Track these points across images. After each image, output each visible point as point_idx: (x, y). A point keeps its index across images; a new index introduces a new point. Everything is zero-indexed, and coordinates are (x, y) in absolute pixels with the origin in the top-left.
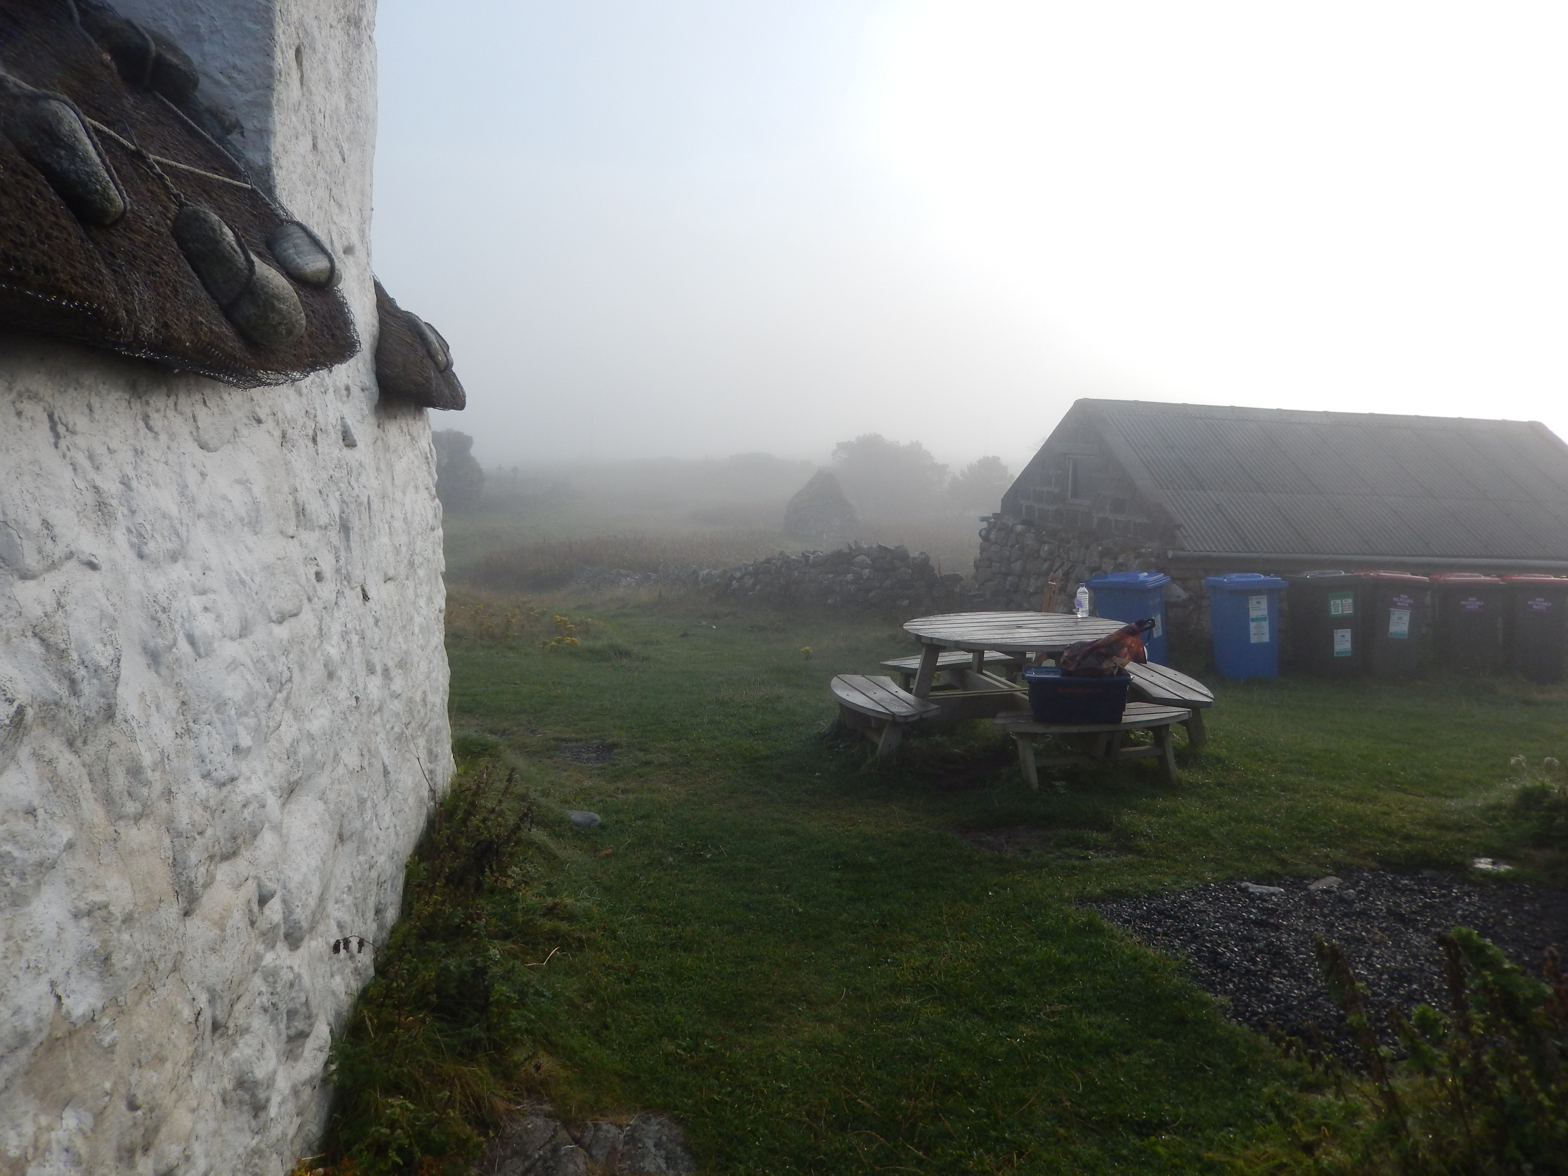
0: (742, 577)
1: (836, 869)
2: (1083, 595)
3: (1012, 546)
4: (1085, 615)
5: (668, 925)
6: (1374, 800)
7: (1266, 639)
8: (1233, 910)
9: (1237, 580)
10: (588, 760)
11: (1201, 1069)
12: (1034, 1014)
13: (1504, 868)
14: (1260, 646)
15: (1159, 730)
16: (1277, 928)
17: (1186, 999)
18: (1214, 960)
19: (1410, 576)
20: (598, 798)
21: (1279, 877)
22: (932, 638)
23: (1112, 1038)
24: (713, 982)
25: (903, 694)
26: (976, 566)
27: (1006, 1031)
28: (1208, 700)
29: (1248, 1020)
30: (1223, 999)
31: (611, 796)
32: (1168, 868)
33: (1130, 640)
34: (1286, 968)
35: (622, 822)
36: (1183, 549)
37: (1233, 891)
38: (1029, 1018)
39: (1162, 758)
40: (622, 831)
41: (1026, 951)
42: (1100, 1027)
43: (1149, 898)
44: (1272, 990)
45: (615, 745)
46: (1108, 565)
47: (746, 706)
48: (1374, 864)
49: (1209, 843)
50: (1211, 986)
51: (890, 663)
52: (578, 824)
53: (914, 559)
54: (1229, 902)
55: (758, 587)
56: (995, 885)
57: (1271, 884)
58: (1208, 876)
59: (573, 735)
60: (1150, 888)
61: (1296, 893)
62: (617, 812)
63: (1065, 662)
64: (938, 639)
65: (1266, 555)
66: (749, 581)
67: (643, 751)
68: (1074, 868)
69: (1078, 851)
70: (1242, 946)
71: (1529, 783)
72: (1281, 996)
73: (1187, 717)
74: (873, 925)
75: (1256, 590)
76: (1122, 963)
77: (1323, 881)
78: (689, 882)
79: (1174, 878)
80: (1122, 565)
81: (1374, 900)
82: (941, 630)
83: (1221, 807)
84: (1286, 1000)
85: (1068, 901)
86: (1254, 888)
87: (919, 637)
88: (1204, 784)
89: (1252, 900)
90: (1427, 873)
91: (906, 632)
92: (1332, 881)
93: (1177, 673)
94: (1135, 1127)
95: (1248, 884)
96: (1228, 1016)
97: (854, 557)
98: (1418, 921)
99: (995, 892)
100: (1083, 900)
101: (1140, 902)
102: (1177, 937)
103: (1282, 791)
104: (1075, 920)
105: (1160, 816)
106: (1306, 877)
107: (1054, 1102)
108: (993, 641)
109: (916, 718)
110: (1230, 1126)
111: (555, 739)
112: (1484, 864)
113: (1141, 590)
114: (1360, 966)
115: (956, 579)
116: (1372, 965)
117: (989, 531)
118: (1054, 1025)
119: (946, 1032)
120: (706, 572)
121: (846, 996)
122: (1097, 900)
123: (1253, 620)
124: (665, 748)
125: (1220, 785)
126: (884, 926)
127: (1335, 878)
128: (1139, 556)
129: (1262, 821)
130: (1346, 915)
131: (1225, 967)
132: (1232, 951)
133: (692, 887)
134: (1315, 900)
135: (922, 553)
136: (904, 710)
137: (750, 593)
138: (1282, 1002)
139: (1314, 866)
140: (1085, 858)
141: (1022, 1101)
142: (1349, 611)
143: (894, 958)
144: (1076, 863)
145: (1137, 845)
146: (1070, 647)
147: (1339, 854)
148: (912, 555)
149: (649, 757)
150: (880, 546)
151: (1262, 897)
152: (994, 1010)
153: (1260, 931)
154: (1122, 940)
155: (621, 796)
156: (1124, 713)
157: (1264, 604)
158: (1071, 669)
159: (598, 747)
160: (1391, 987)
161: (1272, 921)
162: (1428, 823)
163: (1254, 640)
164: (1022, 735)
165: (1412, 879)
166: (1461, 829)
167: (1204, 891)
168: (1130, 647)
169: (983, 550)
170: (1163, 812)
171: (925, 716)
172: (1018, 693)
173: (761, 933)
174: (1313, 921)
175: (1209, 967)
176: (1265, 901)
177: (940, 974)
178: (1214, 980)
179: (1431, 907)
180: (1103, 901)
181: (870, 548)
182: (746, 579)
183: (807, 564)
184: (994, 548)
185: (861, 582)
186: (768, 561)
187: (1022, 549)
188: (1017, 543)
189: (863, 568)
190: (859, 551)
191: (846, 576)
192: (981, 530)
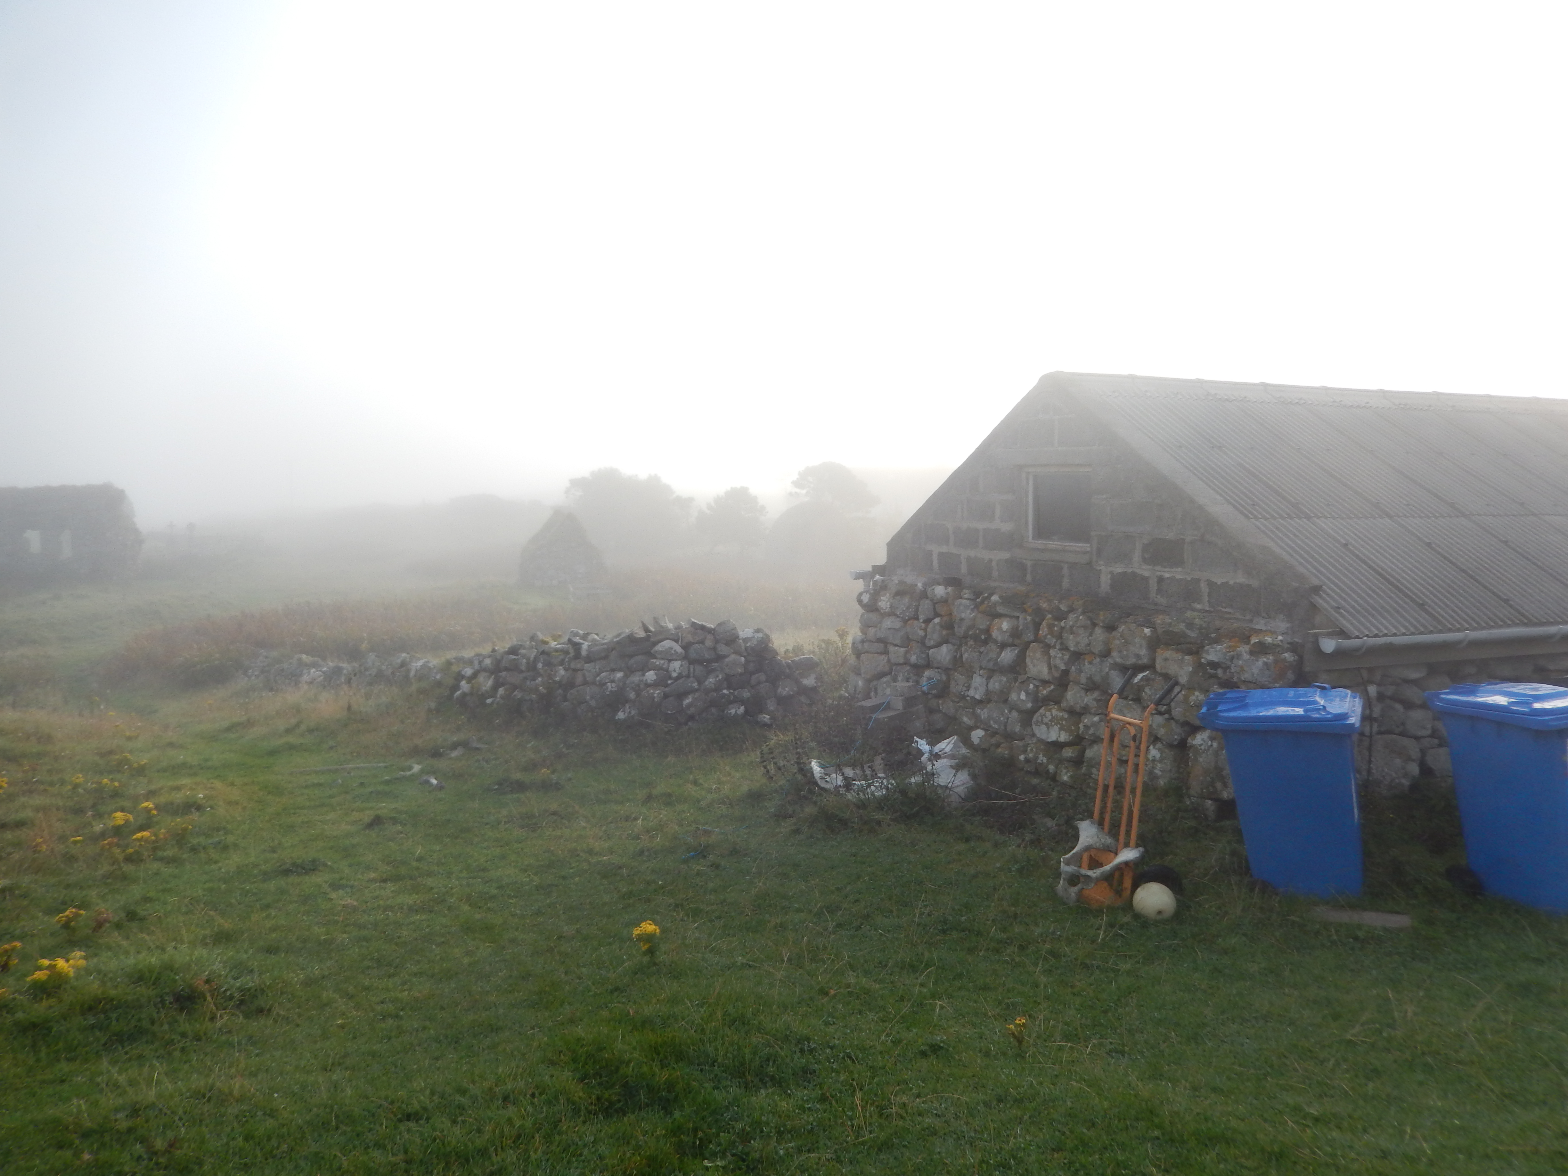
36: (1352, 634)
53: (746, 640)
97: (655, 643)
117: (873, 595)
120: (420, 663)
135: (758, 631)
148: (742, 635)
150: (693, 625)
181: (678, 628)
182: (481, 678)
183: (577, 656)
184: (888, 623)
185: (669, 682)
186: (513, 651)
187: (949, 626)
188: (937, 615)
189: (670, 661)
190: (663, 634)
191: (644, 675)
192: (861, 594)
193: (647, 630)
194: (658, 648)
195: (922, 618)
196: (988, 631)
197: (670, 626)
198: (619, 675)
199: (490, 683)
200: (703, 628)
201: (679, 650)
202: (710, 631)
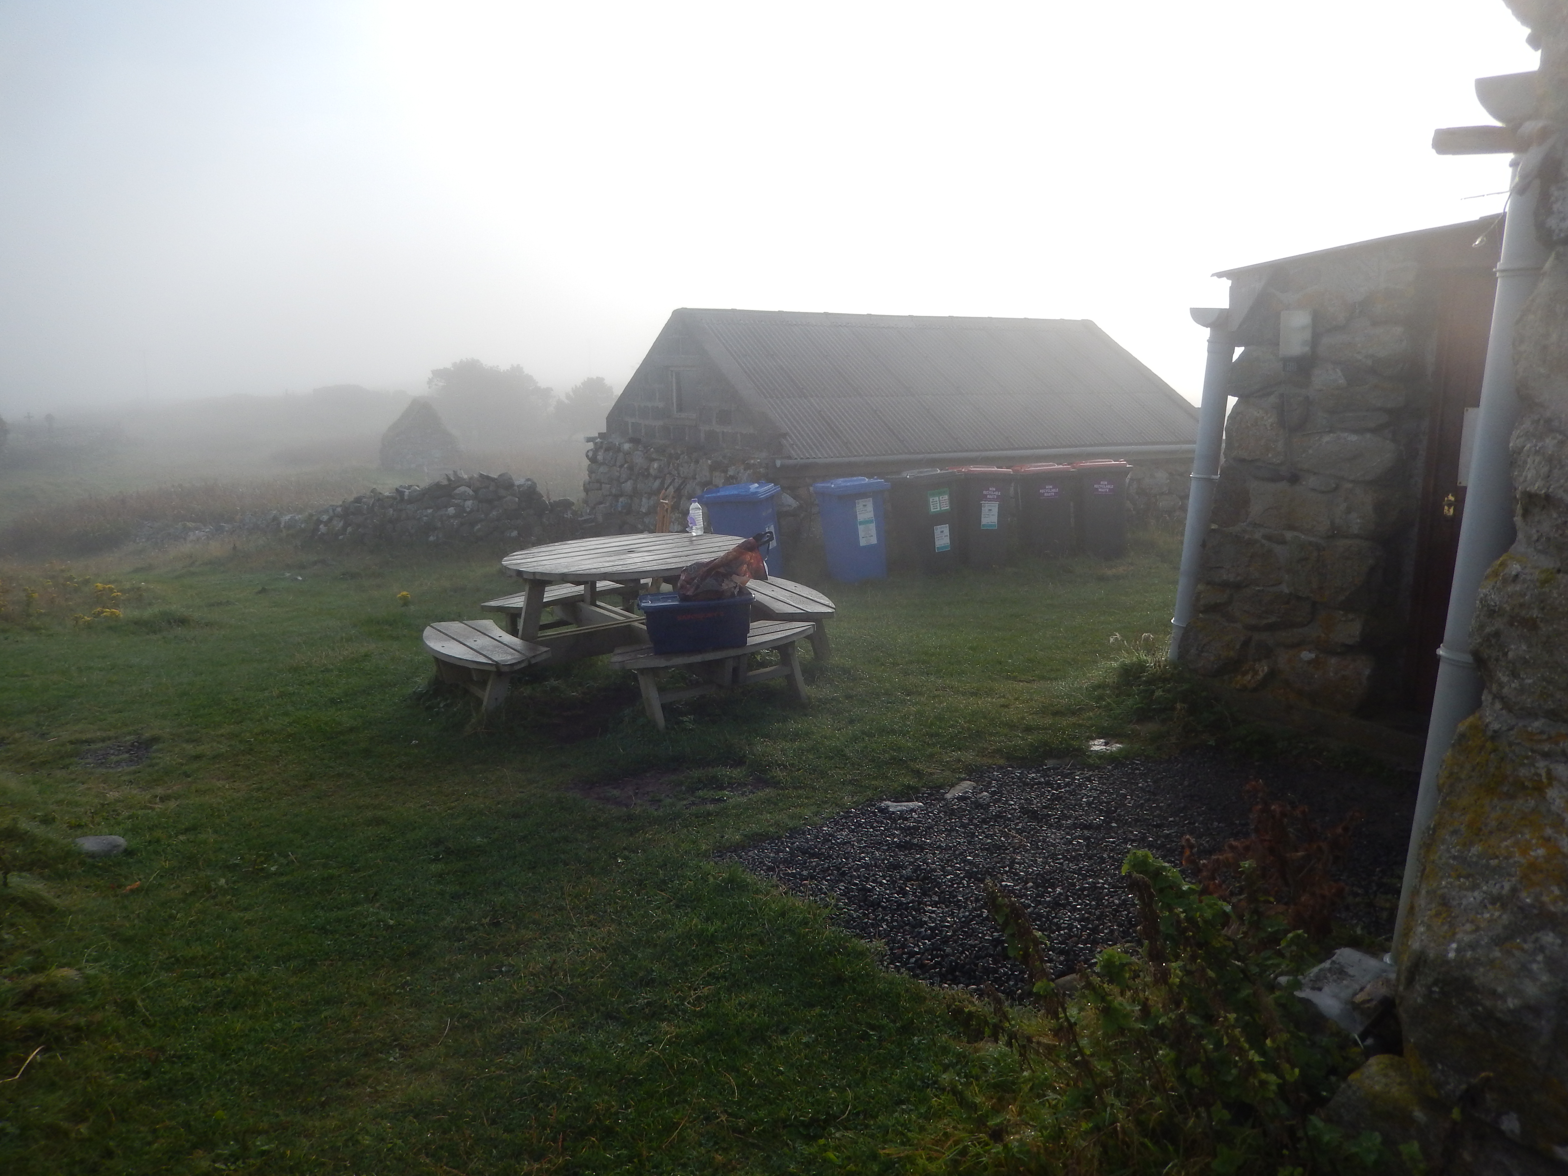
0: (330, 519)
1: (436, 860)
2: (696, 511)
3: (621, 466)
4: (700, 533)
5: (213, 976)
6: (990, 692)
7: (874, 540)
8: (877, 836)
9: (843, 484)
10: (118, 763)
11: (865, 1036)
12: (677, 1005)
13: (1116, 747)
14: (870, 548)
15: (784, 648)
16: (921, 848)
17: (840, 953)
18: (864, 899)
19: (996, 469)
20: (126, 813)
21: (916, 790)
22: (534, 573)
23: (766, 1018)
24: (273, 1048)
25: (507, 638)
26: (586, 490)
27: (646, 1034)
28: (830, 610)
29: (904, 964)
30: (879, 945)
31: (146, 808)
32: (807, 798)
33: (748, 557)
34: (936, 893)
35: (158, 841)
36: (790, 458)
37: (874, 813)
38: (672, 1012)
39: (790, 678)
40: (156, 853)
41: (663, 926)
42: (752, 1007)
43: (791, 837)
44: (926, 923)
45: (155, 740)
46: (719, 479)
47: (327, 670)
48: (1002, 762)
49: (846, 764)
50: (863, 931)
51: (493, 603)
52: (92, 855)
53: (519, 486)
54: (872, 827)
55: (349, 529)
56: (625, 849)
57: (910, 800)
58: (847, 800)
59: (99, 734)
60: (791, 825)
61: (934, 805)
62: (150, 829)
63: (682, 587)
64: (542, 574)
65: (867, 459)
66: (338, 524)
67: (193, 741)
68: (709, 814)
69: (712, 792)
70: (890, 876)
71: (1126, 659)
72: (935, 928)
73: (811, 631)
74: (482, 925)
75: (861, 494)
76: (769, 921)
77: (958, 787)
78: (246, 909)
79: (814, 808)
80: (732, 477)
81: (1007, 800)
82: (545, 562)
83: (851, 722)
84: (941, 931)
85: (706, 855)
86: (894, 807)
87: (520, 573)
88: (833, 699)
89: (894, 821)
90: (1050, 763)
91: (506, 567)
92: (966, 786)
93: (797, 585)
94: (801, 1129)
95: (888, 803)
96: (885, 963)
97: (455, 488)
98: (1050, 816)
99: (626, 858)
100: (721, 850)
101: (782, 843)
102: (824, 878)
103: (908, 695)
104: (715, 878)
105: (793, 740)
106: (941, 787)
107: (707, 1119)
108: (603, 570)
109: (523, 665)
110: (902, 1102)
111: (71, 742)
112: (1098, 746)
113: (752, 503)
114: (1005, 877)
115: (566, 504)
116: (1016, 874)
117: (596, 451)
118: (701, 1015)
119: (575, 1051)
120: (288, 517)
121: (450, 1029)
122: (736, 848)
123: (861, 523)
124: (222, 735)
125: (849, 697)
126: (497, 924)
127: (969, 782)
128: (748, 467)
129: (893, 732)
130: (984, 821)
131: (876, 905)
132: (881, 884)
133: (248, 916)
134: (953, 810)
135: (528, 480)
136: (509, 657)
137: (341, 537)
138: (937, 935)
139: (947, 773)
140: (720, 800)
141: (670, 1127)
142: (946, 507)
143: (510, 965)
144: (711, 807)
145: (773, 777)
146: (686, 570)
147: (969, 756)
148: (517, 483)
149: (200, 749)
150: (481, 475)
151: (903, 816)
152: (631, 1011)
153: (906, 855)
154: (768, 894)
155: (159, 807)
156: (748, 635)
157: (870, 507)
158: (689, 593)
159: (132, 745)
160: (1038, 896)
161: (915, 841)
162: (1044, 711)
163: (863, 543)
164: (642, 671)
165: (1038, 772)
166: (1073, 713)
167: (846, 818)
168: (749, 564)
169: (591, 472)
170: (796, 736)
171: (533, 661)
172: (636, 624)
173: (340, 963)
174: (954, 834)
175: (860, 907)
176: (906, 819)
177: (565, 975)
178: (866, 923)
179: (1058, 798)
180: (743, 848)
181: (471, 478)
182: (335, 522)
183: (402, 500)
184: (602, 469)
185: (465, 515)
186: (358, 500)
187: (631, 468)
188: (626, 462)
189: (465, 500)
190: (459, 482)
191: (447, 510)
192: (588, 451)
193: (449, 480)
194: (457, 491)
195: (618, 464)
196: (647, 469)
197: (466, 477)
198: (430, 511)
199: (341, 524)
200: (488, 478)
201: (471, 493)
202: (493, 480)
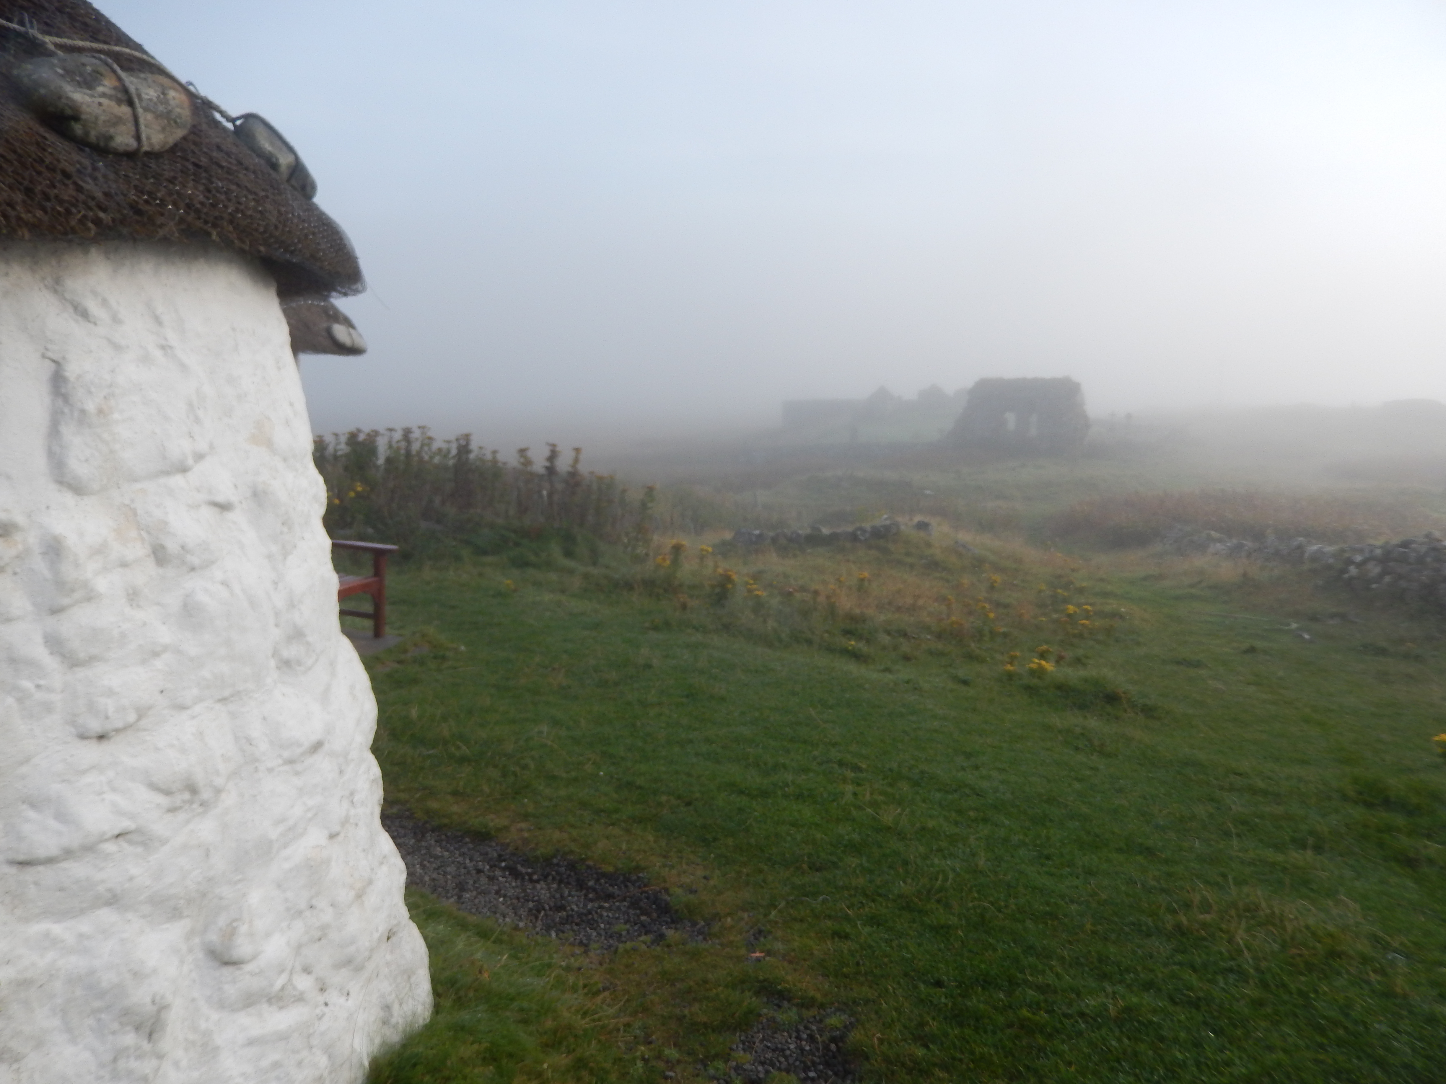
0: (1365, 562)
55: (1387, 579)
66: (1375, 570)
120: (1315, 548)
137: (1374, 586)
186: (1406, 544)
199: (1378, 570)
